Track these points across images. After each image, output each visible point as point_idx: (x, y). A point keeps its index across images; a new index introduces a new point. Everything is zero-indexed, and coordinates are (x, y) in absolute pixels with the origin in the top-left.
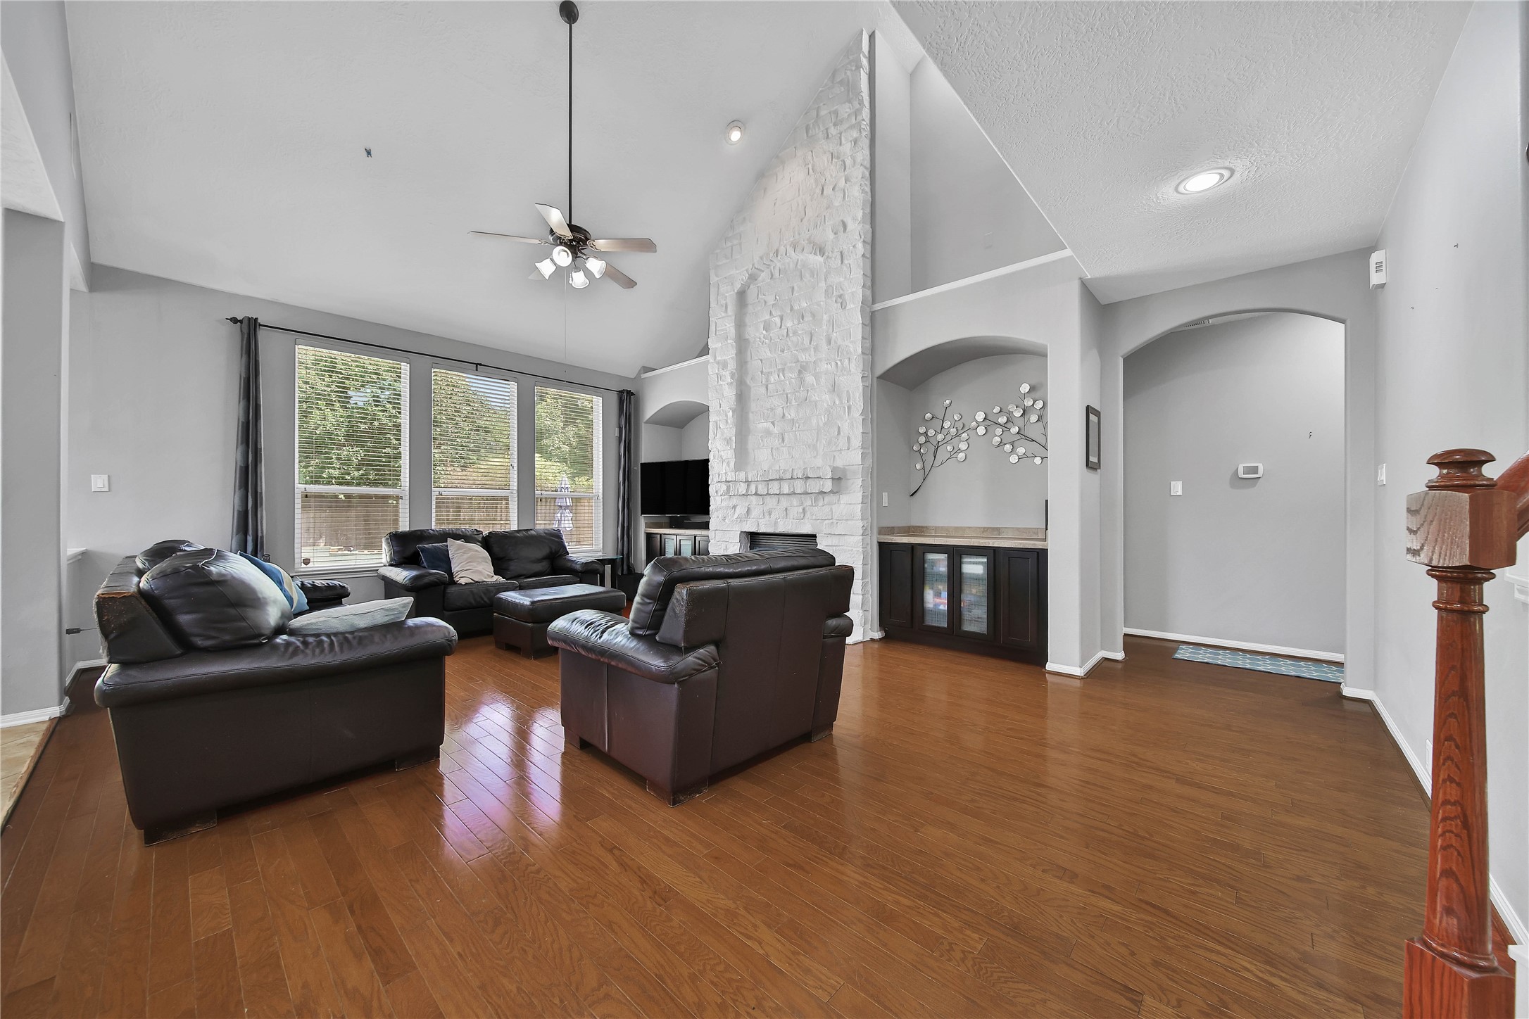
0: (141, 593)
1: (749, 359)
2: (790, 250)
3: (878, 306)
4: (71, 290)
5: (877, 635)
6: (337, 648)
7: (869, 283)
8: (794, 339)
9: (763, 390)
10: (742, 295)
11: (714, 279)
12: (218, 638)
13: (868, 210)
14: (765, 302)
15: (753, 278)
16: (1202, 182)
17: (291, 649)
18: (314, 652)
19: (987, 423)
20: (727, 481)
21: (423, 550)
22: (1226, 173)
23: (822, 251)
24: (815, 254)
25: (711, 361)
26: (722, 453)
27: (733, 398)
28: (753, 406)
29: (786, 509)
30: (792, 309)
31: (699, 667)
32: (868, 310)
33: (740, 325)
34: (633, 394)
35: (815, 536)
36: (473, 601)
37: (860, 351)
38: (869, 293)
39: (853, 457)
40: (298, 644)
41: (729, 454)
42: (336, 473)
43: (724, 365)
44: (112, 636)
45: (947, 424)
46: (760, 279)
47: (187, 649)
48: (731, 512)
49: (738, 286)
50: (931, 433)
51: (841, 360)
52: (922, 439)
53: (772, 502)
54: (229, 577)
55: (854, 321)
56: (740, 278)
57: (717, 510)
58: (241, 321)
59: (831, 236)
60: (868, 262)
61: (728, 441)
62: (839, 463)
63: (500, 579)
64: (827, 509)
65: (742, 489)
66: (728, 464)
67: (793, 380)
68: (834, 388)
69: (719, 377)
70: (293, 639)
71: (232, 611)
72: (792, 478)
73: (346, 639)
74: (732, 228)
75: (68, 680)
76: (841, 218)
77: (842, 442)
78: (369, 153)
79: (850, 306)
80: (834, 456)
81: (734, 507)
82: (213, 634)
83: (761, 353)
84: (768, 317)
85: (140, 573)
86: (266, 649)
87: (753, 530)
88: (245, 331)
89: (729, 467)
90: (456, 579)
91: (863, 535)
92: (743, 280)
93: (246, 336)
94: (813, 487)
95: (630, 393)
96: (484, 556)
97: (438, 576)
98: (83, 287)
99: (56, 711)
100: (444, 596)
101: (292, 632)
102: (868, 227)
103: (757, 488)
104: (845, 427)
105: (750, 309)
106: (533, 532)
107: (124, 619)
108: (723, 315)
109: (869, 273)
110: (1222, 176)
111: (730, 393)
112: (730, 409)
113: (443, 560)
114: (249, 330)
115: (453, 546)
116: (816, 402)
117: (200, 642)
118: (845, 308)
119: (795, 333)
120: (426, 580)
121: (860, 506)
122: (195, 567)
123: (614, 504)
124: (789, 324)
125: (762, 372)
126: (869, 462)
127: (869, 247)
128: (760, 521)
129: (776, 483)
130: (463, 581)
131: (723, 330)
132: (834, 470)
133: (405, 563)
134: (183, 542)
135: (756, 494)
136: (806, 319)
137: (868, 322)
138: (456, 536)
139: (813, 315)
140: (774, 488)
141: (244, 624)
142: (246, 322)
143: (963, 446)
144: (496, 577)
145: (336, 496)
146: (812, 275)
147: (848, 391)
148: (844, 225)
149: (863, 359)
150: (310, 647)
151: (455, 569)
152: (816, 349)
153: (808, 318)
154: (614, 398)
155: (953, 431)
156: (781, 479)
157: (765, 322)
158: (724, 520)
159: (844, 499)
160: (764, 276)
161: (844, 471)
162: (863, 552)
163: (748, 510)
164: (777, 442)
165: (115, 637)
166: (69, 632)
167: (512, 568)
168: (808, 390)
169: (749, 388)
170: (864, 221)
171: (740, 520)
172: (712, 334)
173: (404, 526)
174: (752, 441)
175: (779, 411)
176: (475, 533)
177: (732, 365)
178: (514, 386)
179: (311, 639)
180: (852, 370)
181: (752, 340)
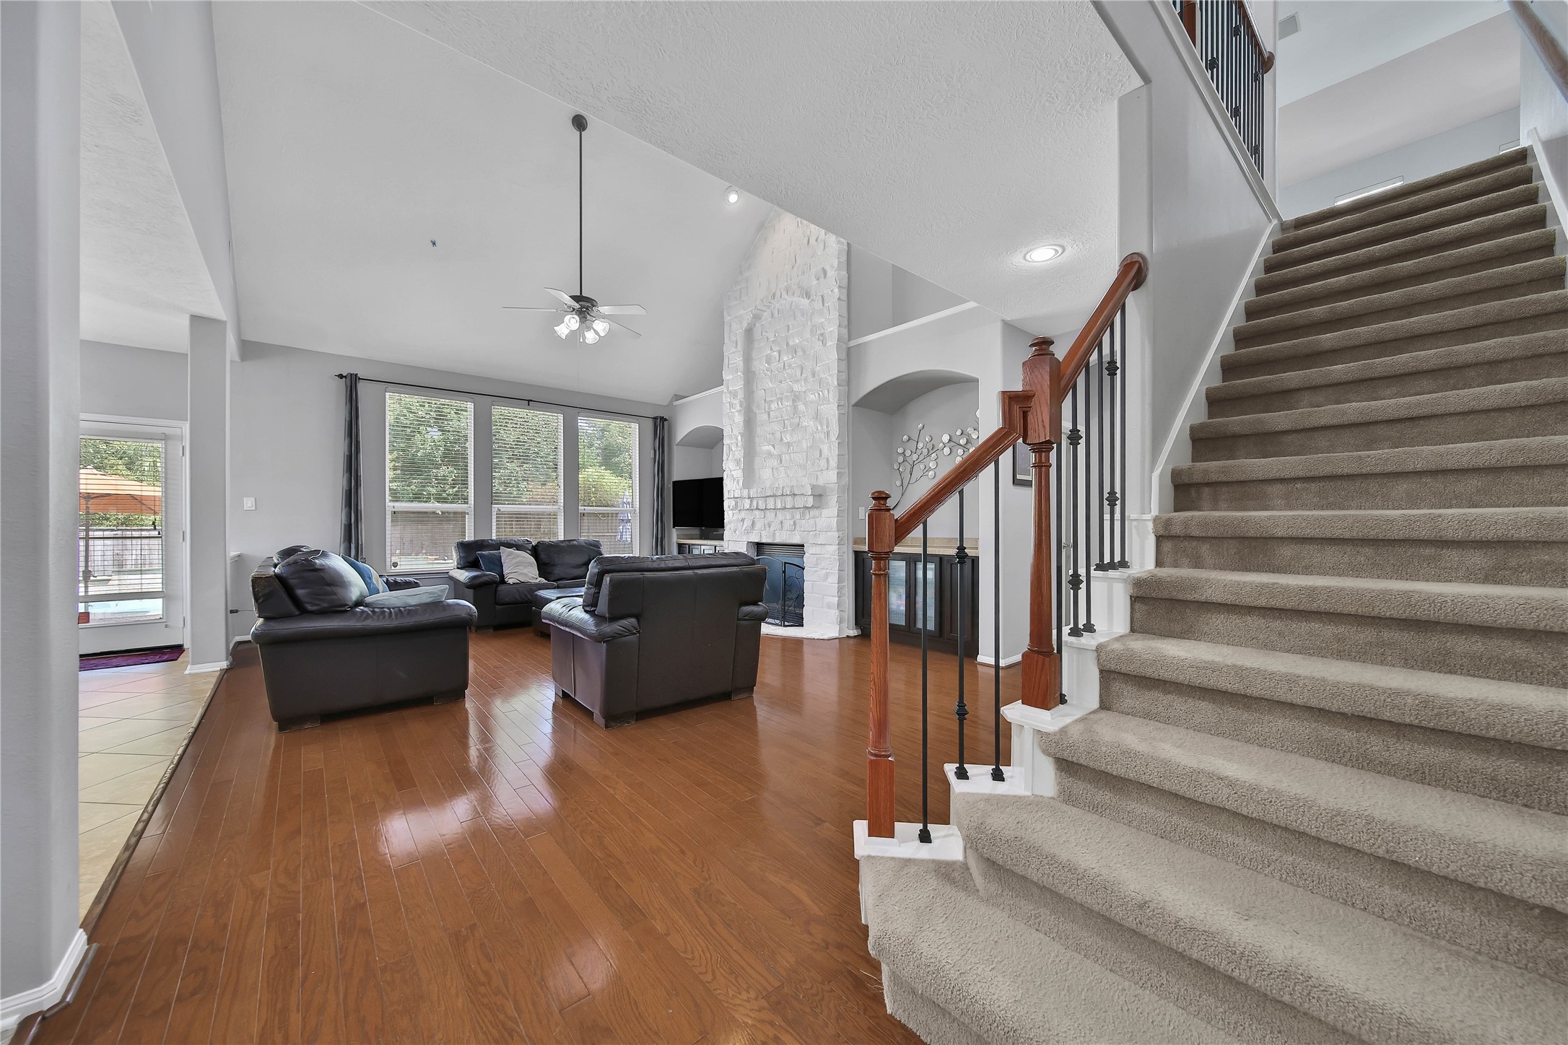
0: (277, 576)
1: (755, 390)
2: (784, 295)
3: (853, 343)
4: (231, 361)
5: (853, 632)
6: (393, 616)
7: (846, 323)
8: (789, 371)
9: (765, 416)
10: (749, 332)
11: (727, 318)
12: (318, 605)
13: (844, 258)
14: (768, 339)
15: (757, 317)
16: (1042, 255)
17: (364, 615)
18: (378, 618)
19: (952, 444)
20: (734, 498)
21: (482, 556)
22: (1060, 250)
23: (808, 295)
24: (803, 297)
25: (725, 391)
26: (733, 473)
27: (742, 424)
28: (759, 431)
29: (781, 522)
30: (787, 344)
31: (622, 633)
32: (844, 346)
33: (748, 359)
34: (666, 420)
35: (803, 546)
36: (518, 598)
37: (836, 383)
38: (845, 331)
39: (830, 477)
40: (370, 612)
41: (738, 474)
42: (433, 491)
43: (734, 394)
44: (260, 601)
45: (920, 445)
46: (763, 317)
47: (303, 612)
48: (740, 525)
49: (745, 325)
50: (908, 453)
51: (822, 391)
52: (901, 459)
53: (770, 515)
54: (327, 567)
55: (831, 356)
56: (748, 318)
57: (730, 522)
58: (345, 377)
59: (815, 282)
60: (845, 304)
61: (738, 462)
62: (821, 482)
63: (543, 580)
64: (812, 522)
65: (747, 504)
66: (738, 482)
67: (788, 408)
68: (817, 416)
69: (731, 405)
70: (366, 609)
71: (328, 588)
72: (782, 495)
73: (400, 610)
74: (741, 273)
75: (231, 646)
76: (822, 266)
77: (823, 463)
78: (434, 244)
79: (829, 343)
80: (817, 476)
81: (743, 520)
82: (317, 602)
83: (765, 385)
84: (769, 352)
85: (275, 566)
86: (348, 614)
87: (757, 540)
88: (349, 384)
89: (738, 484)
90: (506, 580)
91: (839, 544)
92: (748, 320)
93: (349, 388)
94: (800, 502)
95: (663, 419)
96: (531, 561)
97: (491, 577)
98: (237, 359)
99: (224, 664)
100: (496, 593)
101: (367, 605)
102: (844, 273)
103: (757, 504)
104: (825, 448)
105: (756, 345)
106: (575, 542)
107: (267, 590)
108: (734, 350)
109: (845, 314)
110: (1056, 251)
111: (739, 419)
112: (739, 433)
113: (497, 564)
114: (352, 382)
115: (504, 552)
116: (806, 427)
117: (310, 607)
118: (826, 344)
119: (790, 366)
120: (481, 580)
121: (836, 519)
122: (306, 560)
123: (649, 518)
124: (785, 358)
125: (765, 400)
126: (845, 480)
127: (845, 291)
128: (762, 532)
129: (772, 499)
130: (511, 581)
131: (733, 364)
132: (813, 487)
133: (469, 567)
134: (303, 547)
135: (757, 509)
136: (798, 354)
137: (844, 356)
138: (509, 545)
139: (804, 351)
140: (771, 504)
141: (335, 597)
142: (349, 377)
143: (932, 465)
144: (540, 579)
145: (434, 513)
146: (803, 315)
147: (827, 418)
148: (825, 272)
149: (839, 390)
150: (377, 614)
151: (506, 571)
152: (806, 380)
153: (800, 353)
154: (650, 424)
155: (925, 451)
156: (774, 496)
157: (767, 356)
158: (735, 532)
159: (825, 512)
160: (766, 315)
161: (824, 488)
162: (839, 559)
163: (753, 523)
164: (775, 463)
165: (263, 601)
166: (232, 612)
167: (556, 572)
168: (800, 417)
169: (755, 414)
170: (839, 268)
171: (747, 532)
172: (725, 367)
173: (469, 537)
174: (758, 461)
175: (778, 435)
176: (526, 542)
177: (741, 395)
178: (561, 417)
179: (377, 610)
180: (831, 400)
181: (757, 372)
